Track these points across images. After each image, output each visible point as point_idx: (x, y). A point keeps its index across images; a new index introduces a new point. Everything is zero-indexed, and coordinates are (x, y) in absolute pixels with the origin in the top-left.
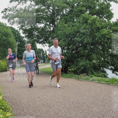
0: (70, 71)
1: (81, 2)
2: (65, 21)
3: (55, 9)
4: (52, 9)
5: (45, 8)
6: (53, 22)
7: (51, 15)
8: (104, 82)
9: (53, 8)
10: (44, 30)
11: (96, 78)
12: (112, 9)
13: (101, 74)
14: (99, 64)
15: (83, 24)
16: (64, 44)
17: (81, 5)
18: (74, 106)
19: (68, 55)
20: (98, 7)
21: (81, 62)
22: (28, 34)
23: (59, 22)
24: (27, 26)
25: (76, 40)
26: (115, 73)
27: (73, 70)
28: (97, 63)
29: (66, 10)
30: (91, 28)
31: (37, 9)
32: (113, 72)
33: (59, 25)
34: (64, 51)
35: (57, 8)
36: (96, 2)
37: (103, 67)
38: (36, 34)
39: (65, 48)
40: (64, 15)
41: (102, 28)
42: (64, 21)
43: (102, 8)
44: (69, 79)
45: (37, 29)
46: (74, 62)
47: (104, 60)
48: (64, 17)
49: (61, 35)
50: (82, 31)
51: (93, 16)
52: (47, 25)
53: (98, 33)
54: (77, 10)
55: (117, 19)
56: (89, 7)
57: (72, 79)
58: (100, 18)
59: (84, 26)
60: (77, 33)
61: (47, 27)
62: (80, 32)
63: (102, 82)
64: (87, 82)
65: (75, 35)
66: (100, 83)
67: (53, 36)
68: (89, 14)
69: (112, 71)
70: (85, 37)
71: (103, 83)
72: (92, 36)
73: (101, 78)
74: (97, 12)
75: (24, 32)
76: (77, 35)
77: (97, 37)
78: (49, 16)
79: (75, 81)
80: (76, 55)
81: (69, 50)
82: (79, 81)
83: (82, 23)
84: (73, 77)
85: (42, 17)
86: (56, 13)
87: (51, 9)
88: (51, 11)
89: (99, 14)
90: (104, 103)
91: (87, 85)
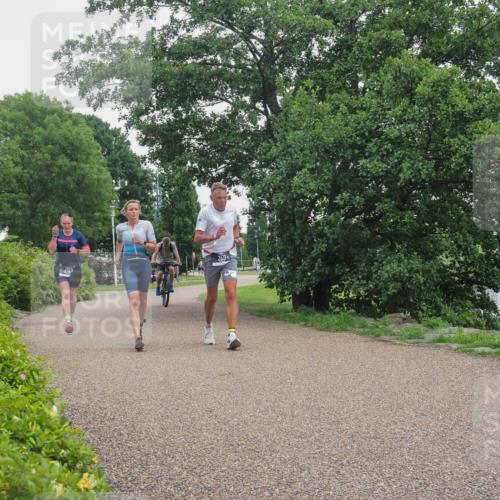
0: (342, 300)
1: (385, 6)
2: (318, 88)
3: (275, 36)
4: (263, 38)
5: (232, 36)
6: (266, 93)
7: (259, 64)
8: (487, 350)
9: (266, 35)
10: (227, 126)
11: (450, 332)
13: (472, 314)
14: (466, 274)
15: (395, 99)
16: (313, 185)
17: (385, 21)
18: (359, 452)
19: (333, 233)
20: (459, 26)
21: (389, 263)
22: (161, 147)
23: (294, 94)
24: (157, 113)
25: (364, 168)
27: (351, 295)
28: (457, 265)
29: (322, 44)
30: (431, 116)
31: (201, 38)
33: (295, 108)
34: (315, 214)
35: (286, 32)
36: (451, 4)
37: (481, 283)
38: (197, 145)
39: (319, 202)
40: (313, 64)
41: (479, 114)
42: (314, 87)
43: (479, 32)
44: (337, 333)
45: (200, 125)
46: (358, 261)
47: (488, 254)
48: (313, 73)
49: (302, 150)
50: (393, 132)
51: (437, 64)
52: (243, 105)
53: (462, 137)
54: (370, 41)
56: (421, 30)
58: (470, 72)
59: (398, 110)
60: (368, 141)
61: (243, 113)
62: (382, 133)
63: (480, 349)
64: (413, 350)
65: (362, 148)
66: (471, 351)
67: (269, 154)
68: (419, 57)
70: (403, 158)
71: (483, 354)
72: (432, 151)
73: (472, 330)
74: (457, 50)
75: (144, 136)
76: (371, 146)
77: (458, 155)
78: (250, 67)
79: (362, 344)
80: (366, 233)
81: (337, 213)
82: (381, 343)
83: (391, 98)
84: (353, 326)
85: (219, 75)
86: (278, 57)
87: (258, 40)
88: (259, 47)
89: (466, 55)
91: (413, 359)
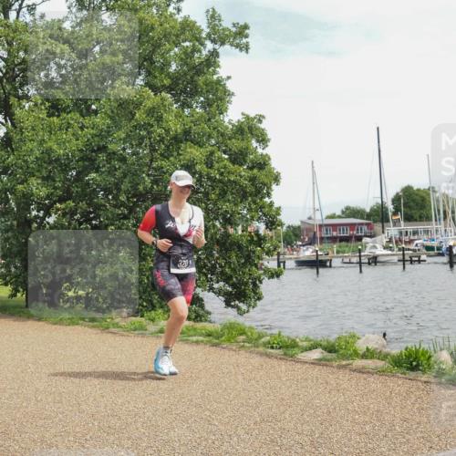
3: (16, 56)
8: (201, 338)
9: (9, 53)
12: (229, 78)
26: (233, 307)
32: (228, 304)
44: (69, 327)
55: (243, 114)
57: (79, 328)
63: (195, 339)
64: (139, 340)
66: (187, 340)
69: (223, 299)
71: (197, 342)
79: (93, 336)
82: (110, 335)
88: (2, 63)
90: (207, 413)
91: (140, 348)
